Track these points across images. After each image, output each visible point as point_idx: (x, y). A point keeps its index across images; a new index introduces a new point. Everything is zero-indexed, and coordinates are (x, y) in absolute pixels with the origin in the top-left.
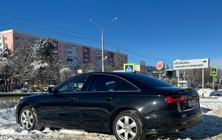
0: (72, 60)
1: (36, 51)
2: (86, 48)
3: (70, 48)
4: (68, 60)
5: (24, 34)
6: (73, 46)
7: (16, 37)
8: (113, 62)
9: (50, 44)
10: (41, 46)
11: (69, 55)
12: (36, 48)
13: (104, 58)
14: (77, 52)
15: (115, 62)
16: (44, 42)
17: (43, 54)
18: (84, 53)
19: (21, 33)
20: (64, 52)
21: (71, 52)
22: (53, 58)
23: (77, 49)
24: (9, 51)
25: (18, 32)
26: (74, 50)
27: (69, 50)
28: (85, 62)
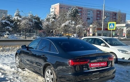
0: (89, 19)
1: (69, 15)
2: (99, 11)
3: (89, 12)
4: (87, 19)
5: (65, 5)
6: (91, 10)
7: (61, 7)
8: (115, 19)
9: (76, 10)
10: (72, 12)
11: (88, 16)
12: (69, 13)
13: (104, 17)
14: (93, 14)
15: (117, 19)
16: (73, 9)
17: (72, 16)
18: (97, 14)
19: (63, 5)
20: (86, 14)
21: (89, 14)
22: (77, 19)
23: (93, 12)
24: (56, 15)
25: (62, 4)
26: (91, 12)
27: (89, 13)
28: (97, 20)
